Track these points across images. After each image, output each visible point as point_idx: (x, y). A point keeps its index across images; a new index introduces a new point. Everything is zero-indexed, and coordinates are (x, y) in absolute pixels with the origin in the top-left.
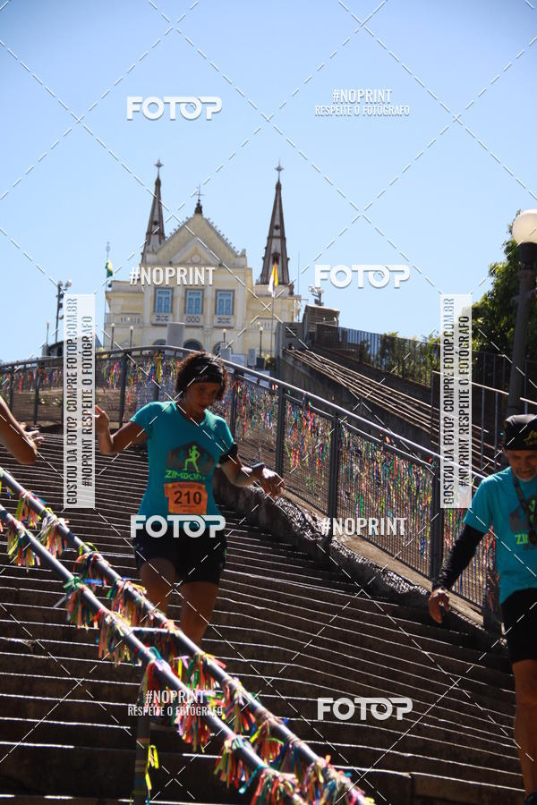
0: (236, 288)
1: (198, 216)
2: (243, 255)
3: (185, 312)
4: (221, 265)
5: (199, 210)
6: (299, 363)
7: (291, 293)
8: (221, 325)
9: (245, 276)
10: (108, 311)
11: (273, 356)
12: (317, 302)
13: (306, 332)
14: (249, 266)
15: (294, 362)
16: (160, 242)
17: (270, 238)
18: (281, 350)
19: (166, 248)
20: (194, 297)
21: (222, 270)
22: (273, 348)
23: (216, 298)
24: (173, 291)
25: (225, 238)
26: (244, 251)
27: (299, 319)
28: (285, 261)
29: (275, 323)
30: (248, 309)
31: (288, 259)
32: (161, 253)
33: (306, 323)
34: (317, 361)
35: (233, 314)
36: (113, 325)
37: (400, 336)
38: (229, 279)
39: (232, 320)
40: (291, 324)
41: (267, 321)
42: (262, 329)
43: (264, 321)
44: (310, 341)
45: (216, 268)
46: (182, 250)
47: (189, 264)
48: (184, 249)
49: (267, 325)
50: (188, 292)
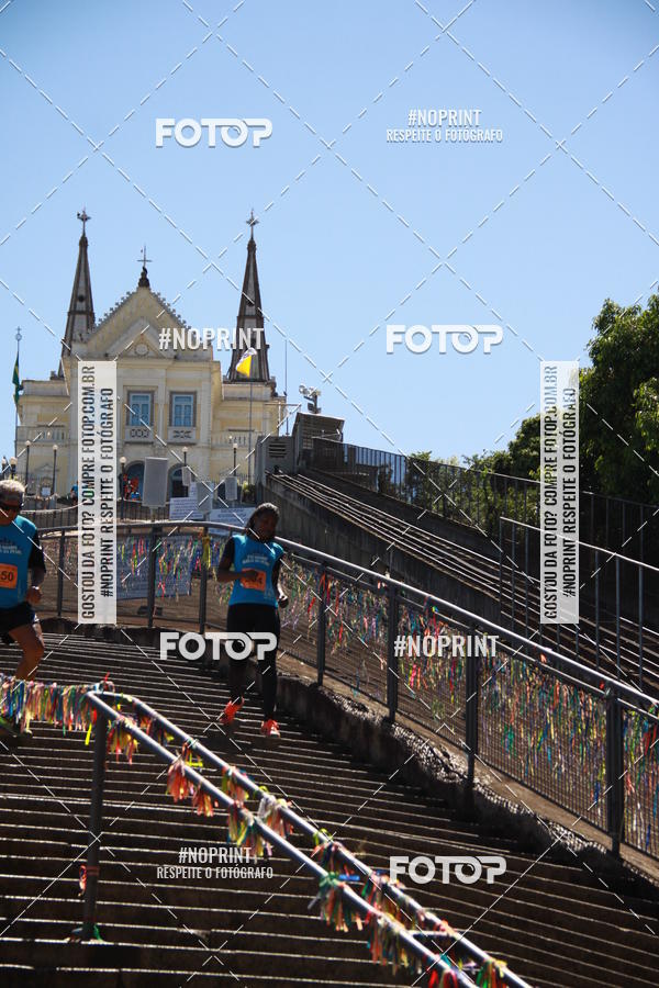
0: (198, 389)
1: (144, 291)
3: (127, 424)
4: (176, 357)
5: (144, 282)
6: (292, 495)
7: (274, 395)
8: (178, 440)
9: (211, 373)
10: (19, 424)
11: (253, 483)
12: (311, 407)
13: (297, 451)
14: (215, 359)
15: (284, 493)
16: (89, 327)
17: (242, 317)
18: (264, 475)
19: (98, 334)
20: (141, 402)
21: (178, 364)
22: (252, 472)
23: (171, 402)
27: (286, 429)
29: (254, 437)
30: (214, 417)
31: (268, 346)
32: (92, 342)
33: (298, 437)
34: (318, 493)
35: (194, 425)
36: (28, 443)
37: (432, 458)
38: (185, 377)
39: (193, 435)
40: (277, 439)
41: (243, 435)
42: (235, 445)
43: (238, 434)
44: (304, 462)
45: (170, 363)
46: (122, 339)
47: (132, 357)
48: (126, 336)
49: (242, 439)
50: (132, 395)
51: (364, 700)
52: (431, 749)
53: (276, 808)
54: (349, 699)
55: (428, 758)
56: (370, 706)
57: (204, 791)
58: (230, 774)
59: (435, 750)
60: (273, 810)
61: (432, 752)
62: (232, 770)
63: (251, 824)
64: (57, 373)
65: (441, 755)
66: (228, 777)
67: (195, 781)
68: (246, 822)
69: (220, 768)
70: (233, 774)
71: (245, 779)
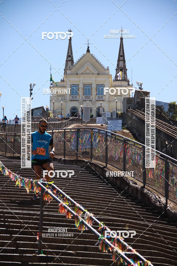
0: (105, 83)
1: (88, 53)
2: (108, 69)
4: (98, 74)
5: (88, 51)
7: (129, 84)
8: (99, 99)
9: (109, 78)
11: (122, 112)
12: (140, 88)
13: (136, 102)
14: (110, 74)
15: (131, 115)
16: (72, 65)
17: (119, 61)
19: (75, 67)
20: (87, 88)
21: (99, 76)
22: (122, 109)
23: (97, 88)
24: (78, 86)
25: (100, 62)
26: (108, 67)
27: (132, 95)
28: (125, 70)
29: (123, 98)
31: (127, 69)
32: (73, 70)
33: (136, 97)
36: (54, 101)
38: (101, 80)
39: (104, 98)
40: (129, 98)
41: (119, 97)
42: (117, 100)
43: (117, 97)
44: (138, 105)
45: (96, 75)
46: (82, 69)
47: (85, 74)
48: (83, 68)
49: (119, 99)
50: (85, 86)
51: (136, 181)
52: (155, 196)
53: (89, 216)
54: (132, 181)
55: (154, 199)
56: (138, 183)
57: (69, 211)
58: (77, 206)
59: (156, 196)
60: (88, 217)
61: (155, 197)
62: (78, 205)
63: (81, 221)
64: (63, 80)
65: (158, 198)
66: (77, 207)
67: (66, 208)
68: (80, 220)
69: (74, 204)
70: (78, 206)
71: (82, 208)
